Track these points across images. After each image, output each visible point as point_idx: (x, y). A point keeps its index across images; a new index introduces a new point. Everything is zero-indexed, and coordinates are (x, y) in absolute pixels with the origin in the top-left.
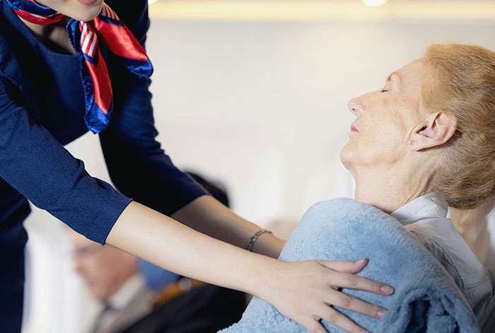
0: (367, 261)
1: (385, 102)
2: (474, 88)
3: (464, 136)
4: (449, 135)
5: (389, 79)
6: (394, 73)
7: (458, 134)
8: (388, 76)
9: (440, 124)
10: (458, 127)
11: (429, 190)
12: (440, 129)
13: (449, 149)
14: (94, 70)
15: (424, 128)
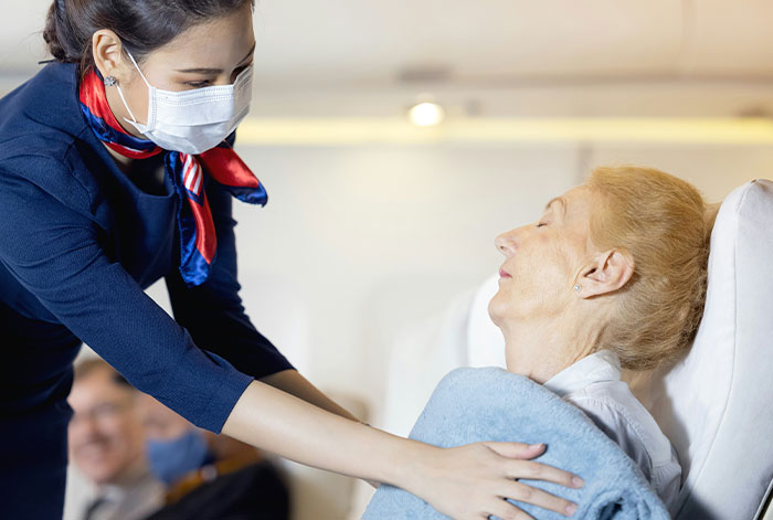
0: (546, 449)
1: (544, 238)
2: (653, 221)
3: (643, 280)
4: (625, 279)
5: (549, 206)
6: (555, 199)
7: (635, 277)
8: (547, 202)
9: (614, 264)
10: (636, 269)
11: (601, 347)
12: (613, 271)
13: (623, 296)
14: (200, 210)
15: (593, 271)
